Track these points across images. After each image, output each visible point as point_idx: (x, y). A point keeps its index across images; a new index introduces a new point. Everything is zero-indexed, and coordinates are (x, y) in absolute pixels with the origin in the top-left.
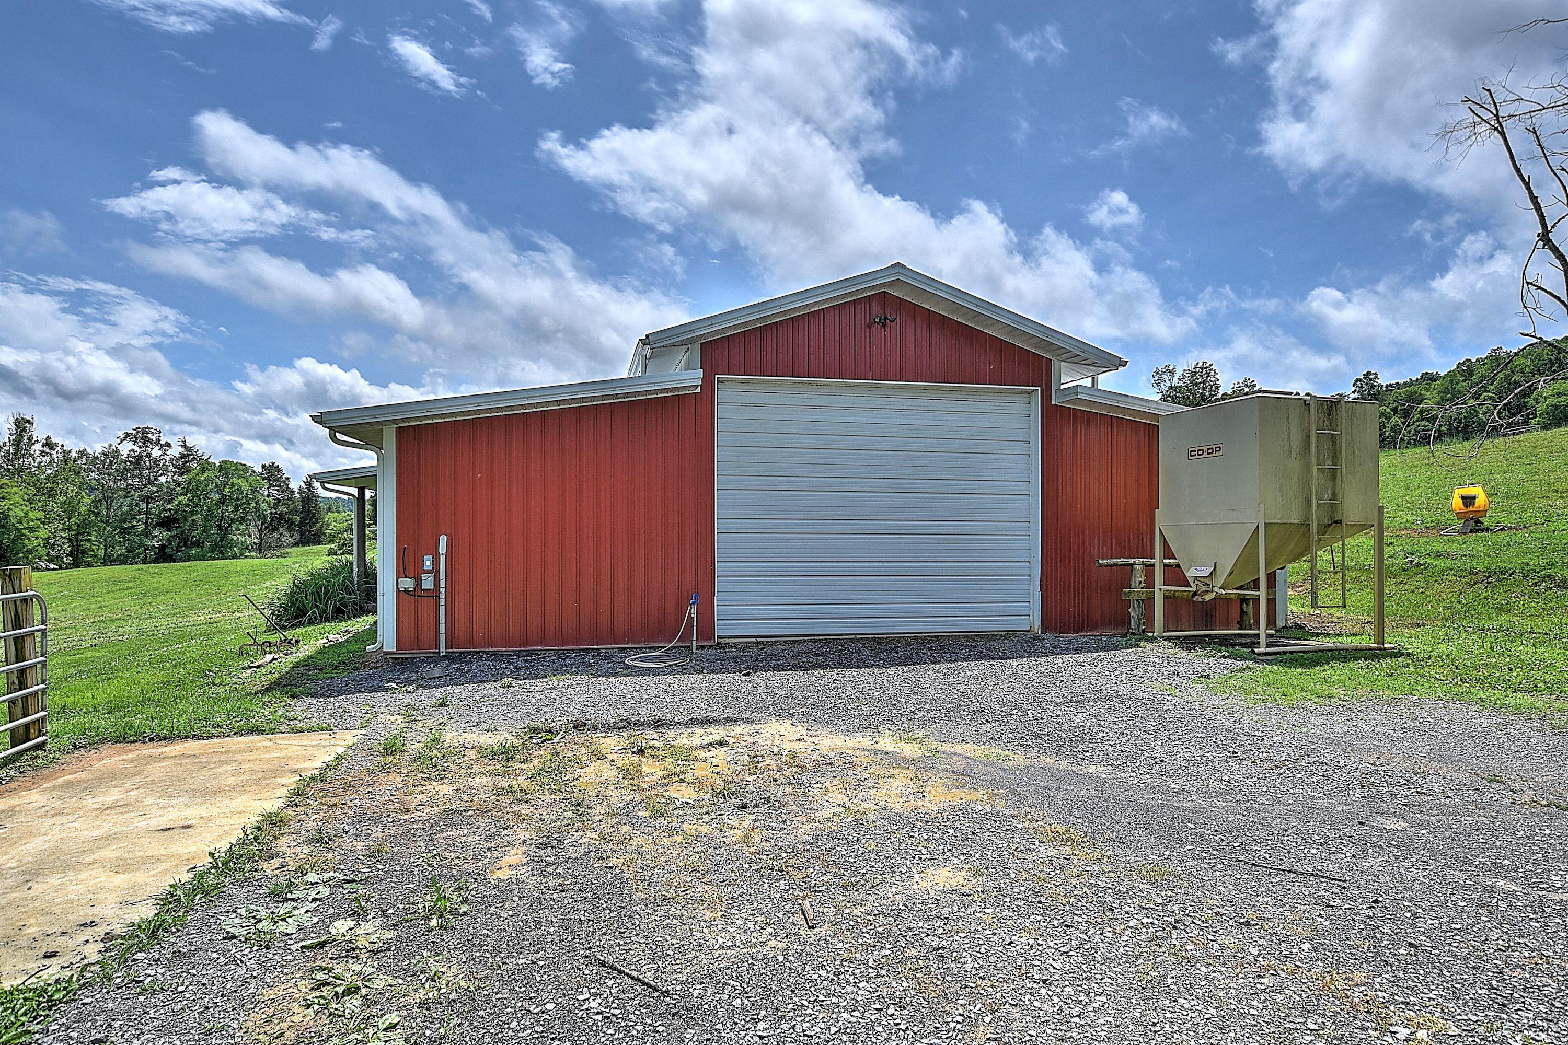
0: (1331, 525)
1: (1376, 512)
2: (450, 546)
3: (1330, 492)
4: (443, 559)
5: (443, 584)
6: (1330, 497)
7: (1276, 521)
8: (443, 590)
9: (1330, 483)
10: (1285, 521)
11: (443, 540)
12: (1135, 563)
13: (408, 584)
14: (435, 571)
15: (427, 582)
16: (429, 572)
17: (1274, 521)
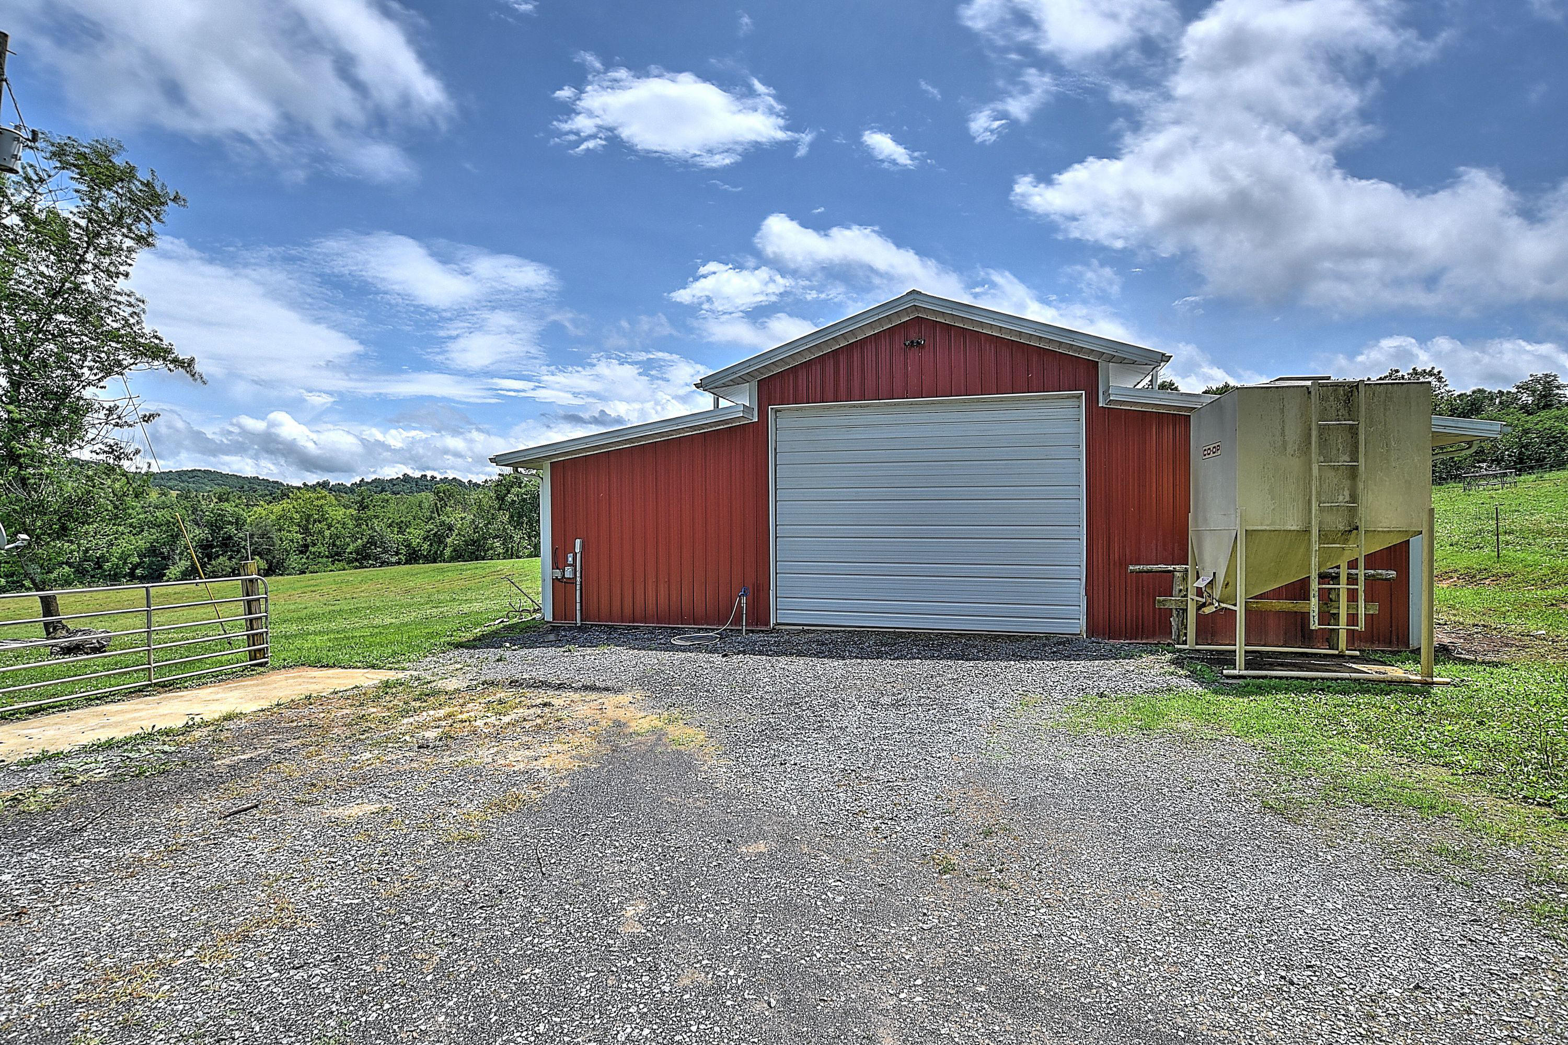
0: (1350, 531)
1: (1425, 517)
2: (583, 546)
3: (1347, 493)
4: (578, 556)
5: (578, 574)
6: (1347, 498)
7: (1263, 528)
8: (578, 579)
9: (1347, 483)
10: (1277, 528)
11: (578, 542)
12: (1175, 570)
13: (558, 573)
14: (574, 565)
15: (568, 573)
16: (570, 565)
17: (1259, 528)
